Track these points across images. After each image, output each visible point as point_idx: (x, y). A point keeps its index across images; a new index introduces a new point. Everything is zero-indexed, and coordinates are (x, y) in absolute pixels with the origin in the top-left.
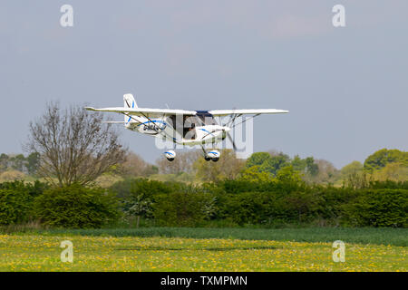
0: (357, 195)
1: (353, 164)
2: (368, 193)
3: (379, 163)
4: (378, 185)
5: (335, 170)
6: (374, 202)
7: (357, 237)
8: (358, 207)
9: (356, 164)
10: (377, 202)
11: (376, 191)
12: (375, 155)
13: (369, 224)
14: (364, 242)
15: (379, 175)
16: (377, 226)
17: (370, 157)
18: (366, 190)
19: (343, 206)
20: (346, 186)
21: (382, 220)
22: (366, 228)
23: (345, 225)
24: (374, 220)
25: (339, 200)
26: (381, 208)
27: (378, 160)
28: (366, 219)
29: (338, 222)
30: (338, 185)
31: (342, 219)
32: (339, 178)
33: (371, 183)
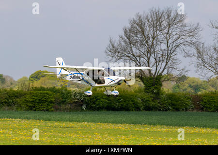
0: (25, 94)
1: (23, 78)
2: (31, 93)
3: (37, 78)
4: (36, 89)
5: (14, 81)
6: (33, 98)
7: (25, 116)
8: (25, 100)
9: (25, 78)
10: (36, 98)
11: (35, 92)
12: (35, 73)
13: (31, 109)
14: (28, 119)
15: (37, 84)
16: (35, 110)
17: (32, 75)
18: (30, 92)
19: (18, 100)
20: (20, 89)
21: (38, 107)
22: (30, 111)
23: (19, 110)
24: (34, 107)
25: (16, 96)
26: (37, 101)
27: (37, 76)
28: (30, 106)
29: (15, 108)
30: (15, 89)
31: (18, 106)
32: (16, 85)
33: (32, 88)
